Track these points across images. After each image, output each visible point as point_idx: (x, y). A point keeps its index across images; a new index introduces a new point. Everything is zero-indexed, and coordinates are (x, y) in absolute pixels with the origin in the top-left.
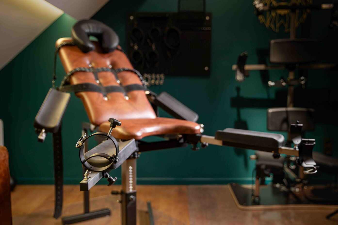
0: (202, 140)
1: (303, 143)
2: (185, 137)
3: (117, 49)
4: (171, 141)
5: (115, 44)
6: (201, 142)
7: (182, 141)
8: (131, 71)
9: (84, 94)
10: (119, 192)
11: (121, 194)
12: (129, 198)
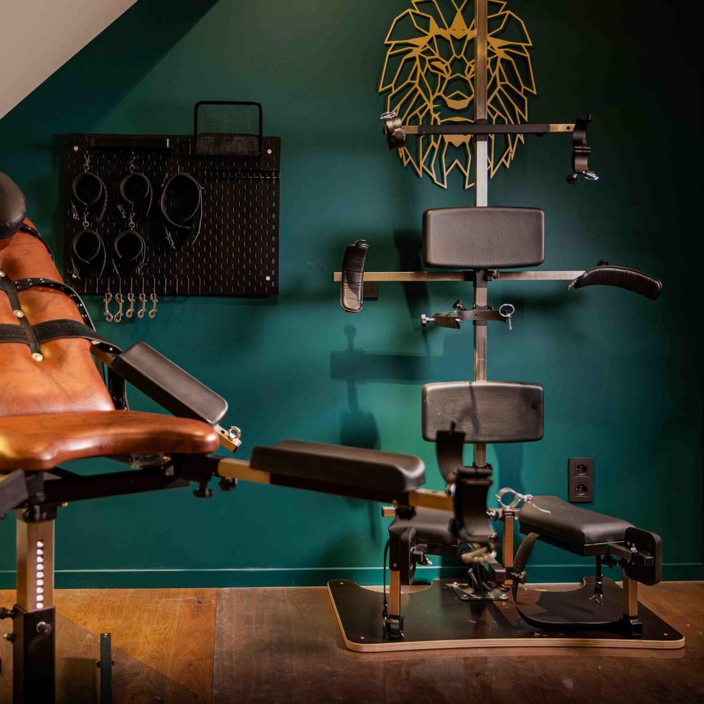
0: (221, 470)
1: (464, 480)
2: (178, 460)
3: (24, 229)
4: (146, 470)
6: (217, 475)
7: (170, 471)
8: (56, 287)
10: (9, 613)
11: (13, 617)
12: (35, 627)
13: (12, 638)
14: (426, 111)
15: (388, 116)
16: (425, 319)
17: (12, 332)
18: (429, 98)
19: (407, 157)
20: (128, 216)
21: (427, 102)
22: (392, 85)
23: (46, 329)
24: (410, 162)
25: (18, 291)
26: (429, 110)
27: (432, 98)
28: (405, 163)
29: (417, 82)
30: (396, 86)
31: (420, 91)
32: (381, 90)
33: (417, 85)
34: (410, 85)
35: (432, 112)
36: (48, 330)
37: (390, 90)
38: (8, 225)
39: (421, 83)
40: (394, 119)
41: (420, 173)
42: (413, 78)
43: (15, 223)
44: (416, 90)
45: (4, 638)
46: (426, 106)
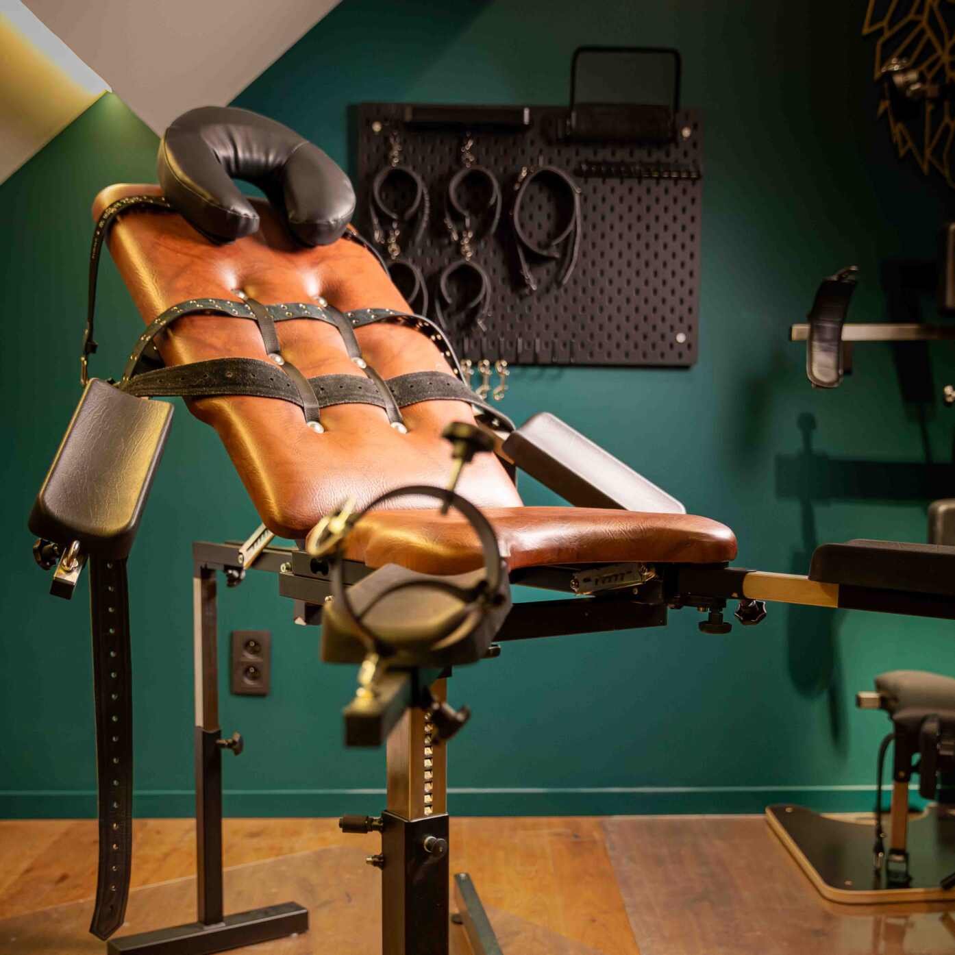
0: (749, 589)
5: (343, 209)
9: (225, 405)
10: (375, 823)
11: (382, 830)
12: (422, 845)
13: (381, 862)
14: (937, 68)
15: (896, 68)
16: (950, 395)
17: (360, 388)
18: (943, 45)
19: (905, 142)
20: (461, 237)
21: (939, 52)
22: (884, 23)
23: (409, 386)
24: (909, 152)
25: (355, 327)
26: (943, 66)
27: (949, 45)
28: (902, 152)
29: (925, 17)
30: (892, 24)
31: (929, 34)
32: (866, 30)
33: (924, 23)
34: (914, 24)
35: (947, 68)
36: (412, 386)
37: (880, 32)
38: (332, 223)
39: (932, 21)
40: (904, 71)
41: (925, 168)
42: (920, 11)
43: (342, 220)
44: (922, 32)
45: (368, 862)
46: (938, 59)
